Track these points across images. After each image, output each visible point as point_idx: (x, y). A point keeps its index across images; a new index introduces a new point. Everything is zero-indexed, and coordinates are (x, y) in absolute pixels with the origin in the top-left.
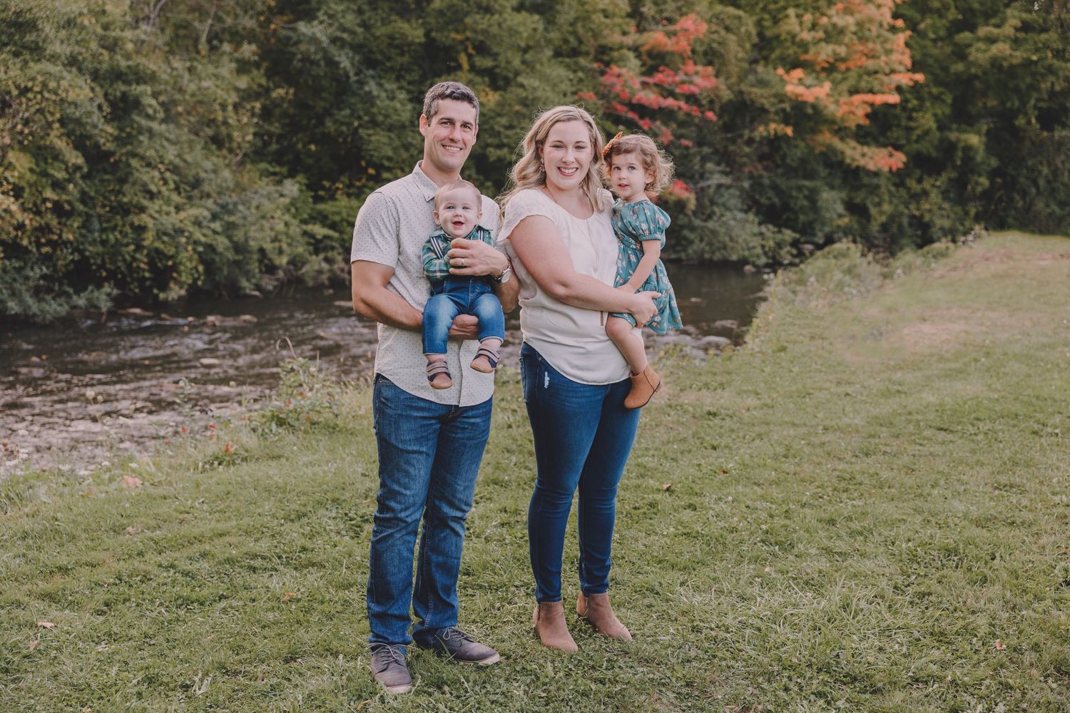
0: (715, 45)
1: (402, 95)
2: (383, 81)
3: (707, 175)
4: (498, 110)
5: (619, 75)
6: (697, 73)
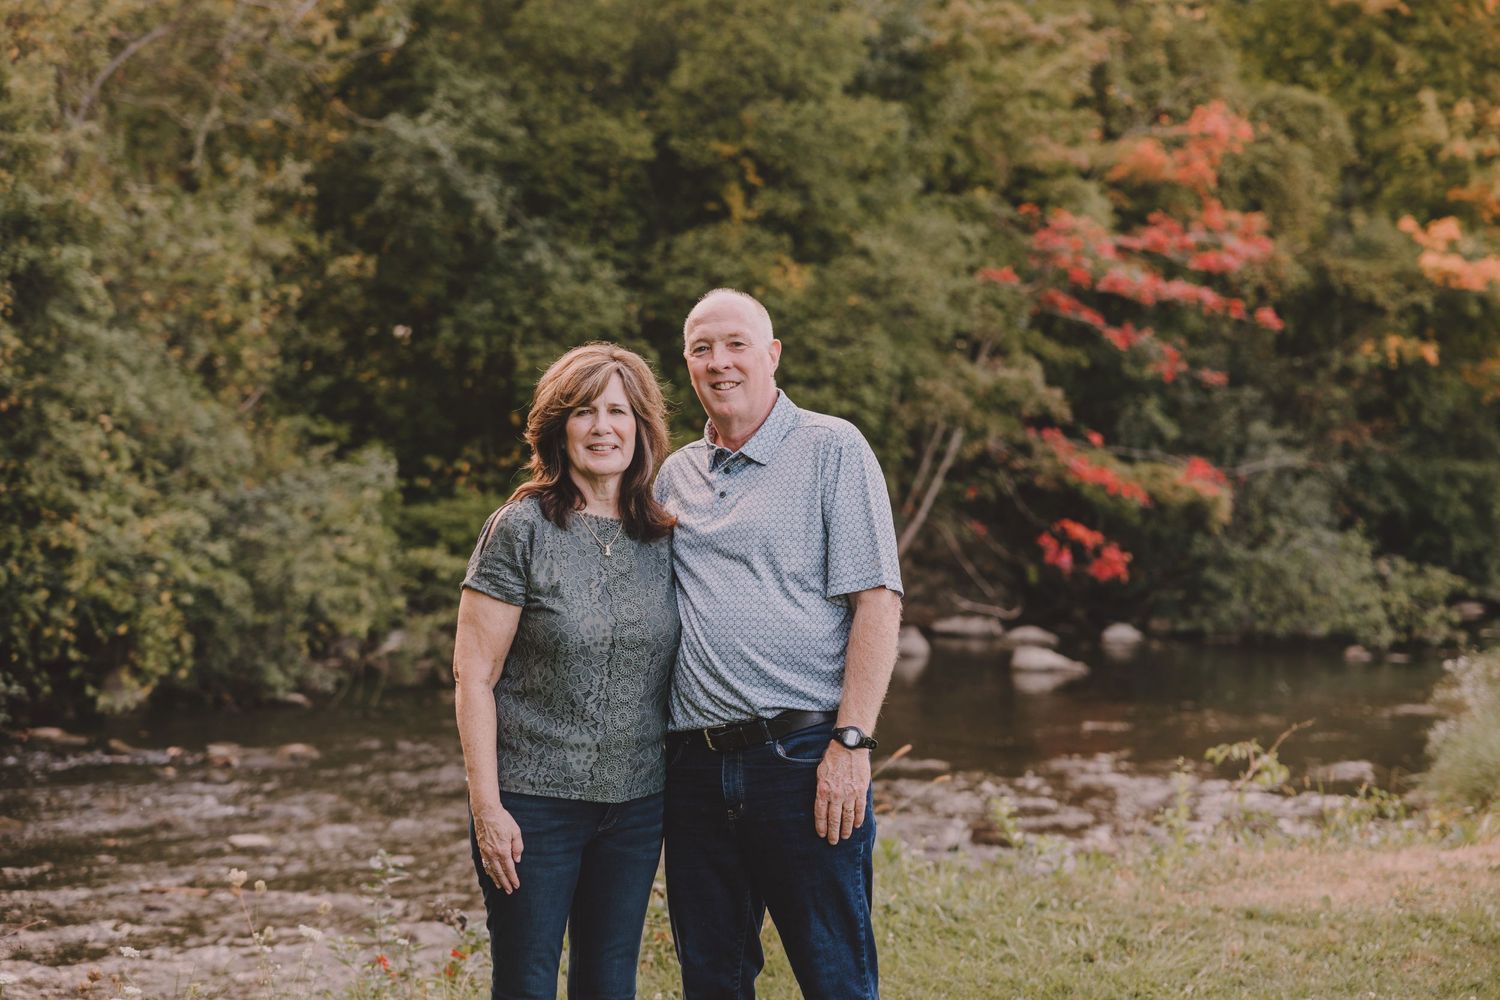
0: (1265, 169)
1: (607, 273)
2: (563, 243)
3: (1252, 449)
4: (813, 304)
5: (1070, 232)
6: (1230, 228)
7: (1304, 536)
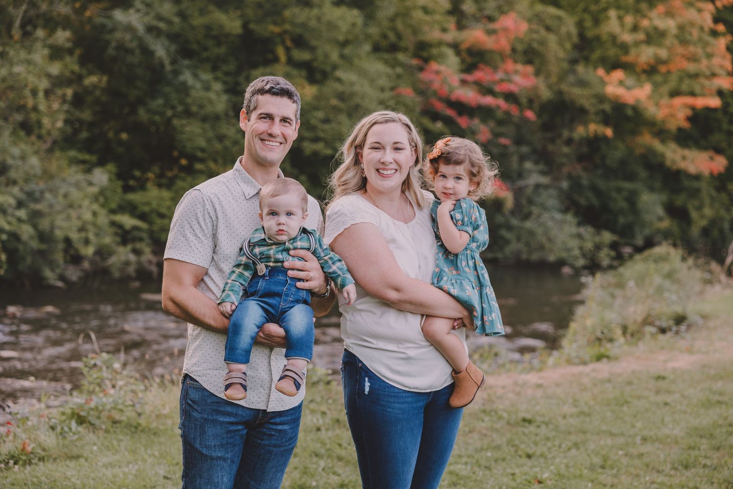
1: (218, 86)
2: (198, 72)
3: (525, 175)
4: (315, 103)
5: (438, 73)
6: (516, 72)
7: (546, 216)
